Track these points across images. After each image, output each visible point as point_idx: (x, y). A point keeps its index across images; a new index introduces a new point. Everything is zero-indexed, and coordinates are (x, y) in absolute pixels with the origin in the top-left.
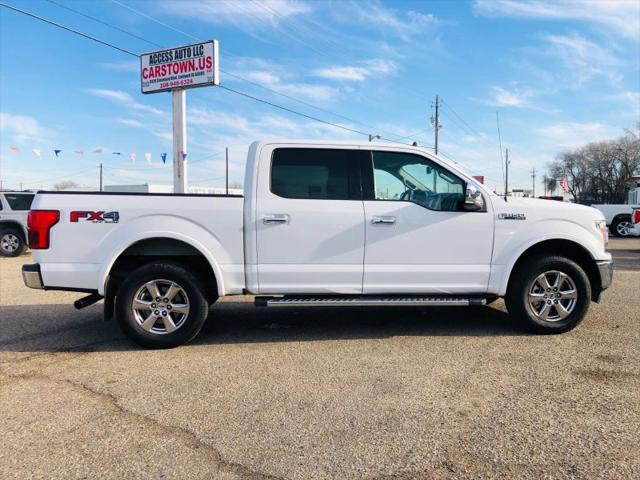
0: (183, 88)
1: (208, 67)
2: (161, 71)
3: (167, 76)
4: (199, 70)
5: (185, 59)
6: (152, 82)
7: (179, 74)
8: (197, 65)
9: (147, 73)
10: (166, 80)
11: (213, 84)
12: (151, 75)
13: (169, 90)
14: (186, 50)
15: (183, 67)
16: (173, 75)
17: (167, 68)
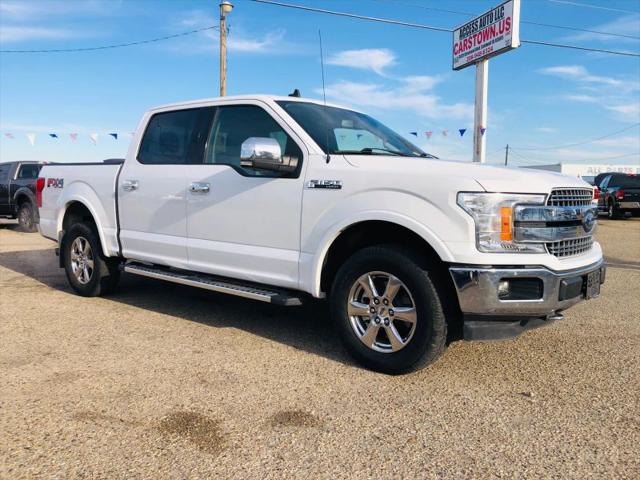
0: (486, 58)
1: (507, 29)
2: (468, 44)
3: (473, 48)
4: (499, 35)
5: (487, 26)
6: (460, 57)
7: (483, 43)
8: (497, 30)
9: (457, 48)
10: (471, 52)
11: (509, 48)
12: (461, 49)
13: (474, 63)
14: (489, 15)
15: (486, 35)
16: (477, 45)
17: (472, 40)
